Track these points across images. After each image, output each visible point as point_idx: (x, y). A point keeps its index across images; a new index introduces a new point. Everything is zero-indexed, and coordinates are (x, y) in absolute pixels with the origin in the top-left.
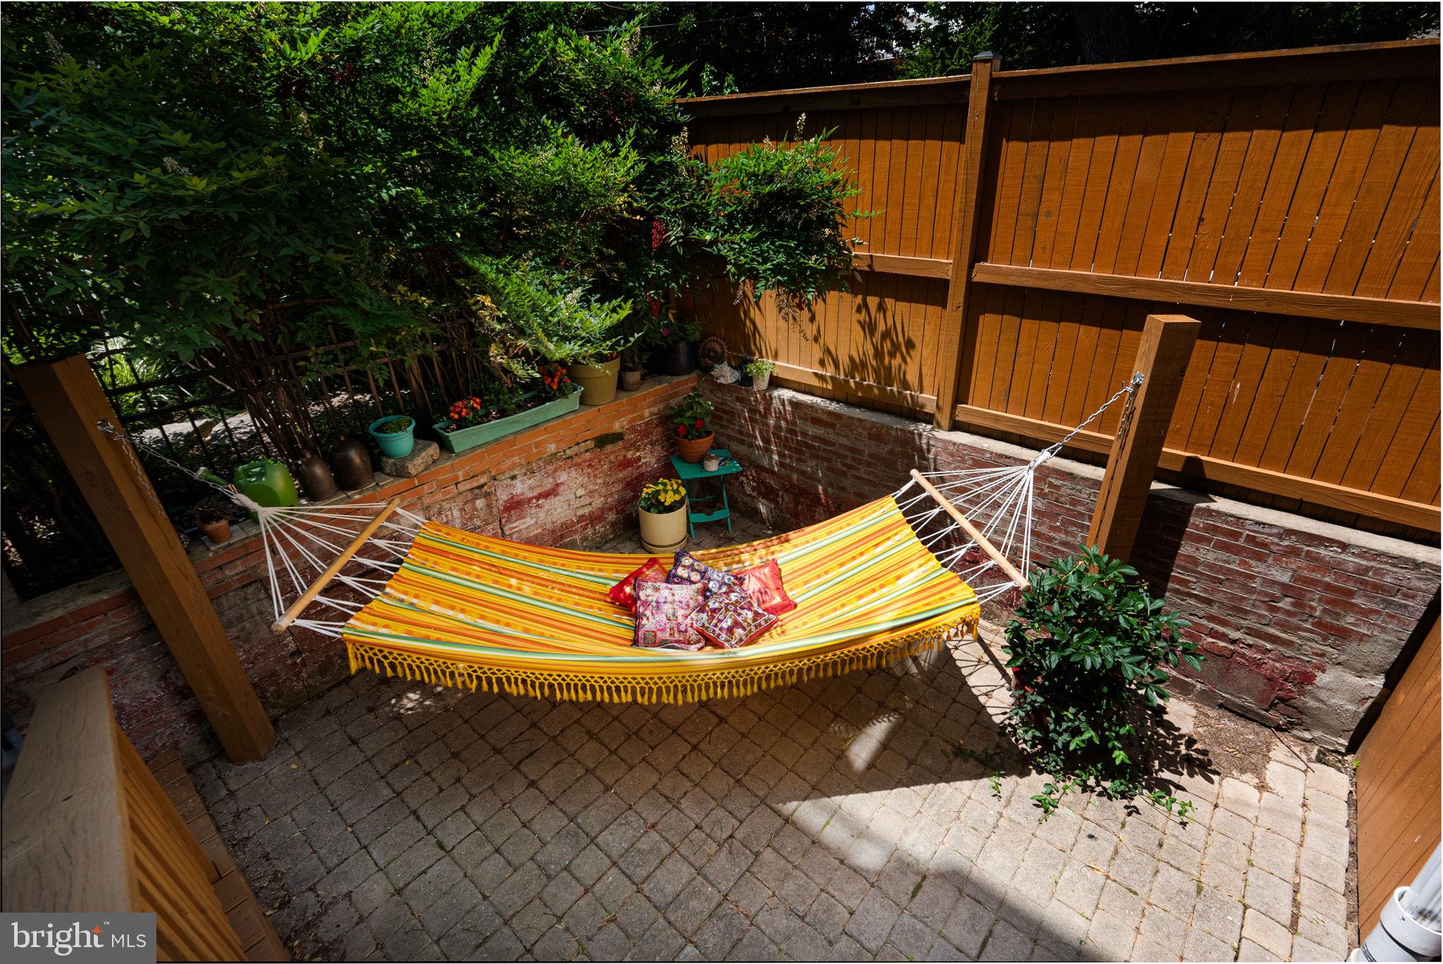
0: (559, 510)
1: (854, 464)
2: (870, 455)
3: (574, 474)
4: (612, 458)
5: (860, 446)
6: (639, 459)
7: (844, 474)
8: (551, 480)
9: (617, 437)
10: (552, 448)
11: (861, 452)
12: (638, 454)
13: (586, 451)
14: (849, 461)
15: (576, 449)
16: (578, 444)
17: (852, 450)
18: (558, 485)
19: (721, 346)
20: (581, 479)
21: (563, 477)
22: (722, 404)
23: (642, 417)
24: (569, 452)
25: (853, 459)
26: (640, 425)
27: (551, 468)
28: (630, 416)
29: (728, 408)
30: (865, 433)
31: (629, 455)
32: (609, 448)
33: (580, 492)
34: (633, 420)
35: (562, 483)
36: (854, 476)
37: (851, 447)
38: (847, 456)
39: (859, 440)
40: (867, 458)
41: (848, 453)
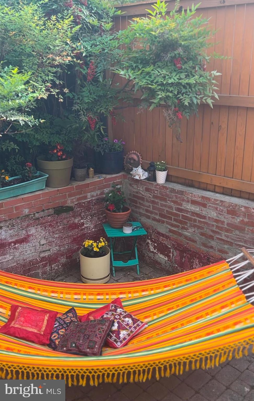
0: (29, 252)
1: (217, 230)
2: (228, 224)
3: (39, 229)
4: (65, 221)
5: (222, 218)
6: (83, 224)
7: (212, 237)
8: (24, 232)
9: (70, 209)
10: (26, 211)
11: (223, 222)
12: (82, 221)
13: (49, 216)
14: (214, 229)
15: (42, 214)
16: (43, 211)
17: (217, 221)
18: (29, 236)
19: (138, 156)
20: (44, 233)
21: (33, 231)
22: (137, 193)
23: (85, 197)
24: (37, 215)
25: (217, 227)
26: (84, 203)
27: (25, 224)
28: (78, 196)
29: (141, 196)
30: (225, 210)
31: (76, 221)
32: (64, 215)
33: (43, 242)
34: (79, 199)
35: (32, 235)
36: (217, 238)
37: (216, 219)
38: (213, 225)
39: (221, 214)
40: (226, 226)
41: (214, 223)
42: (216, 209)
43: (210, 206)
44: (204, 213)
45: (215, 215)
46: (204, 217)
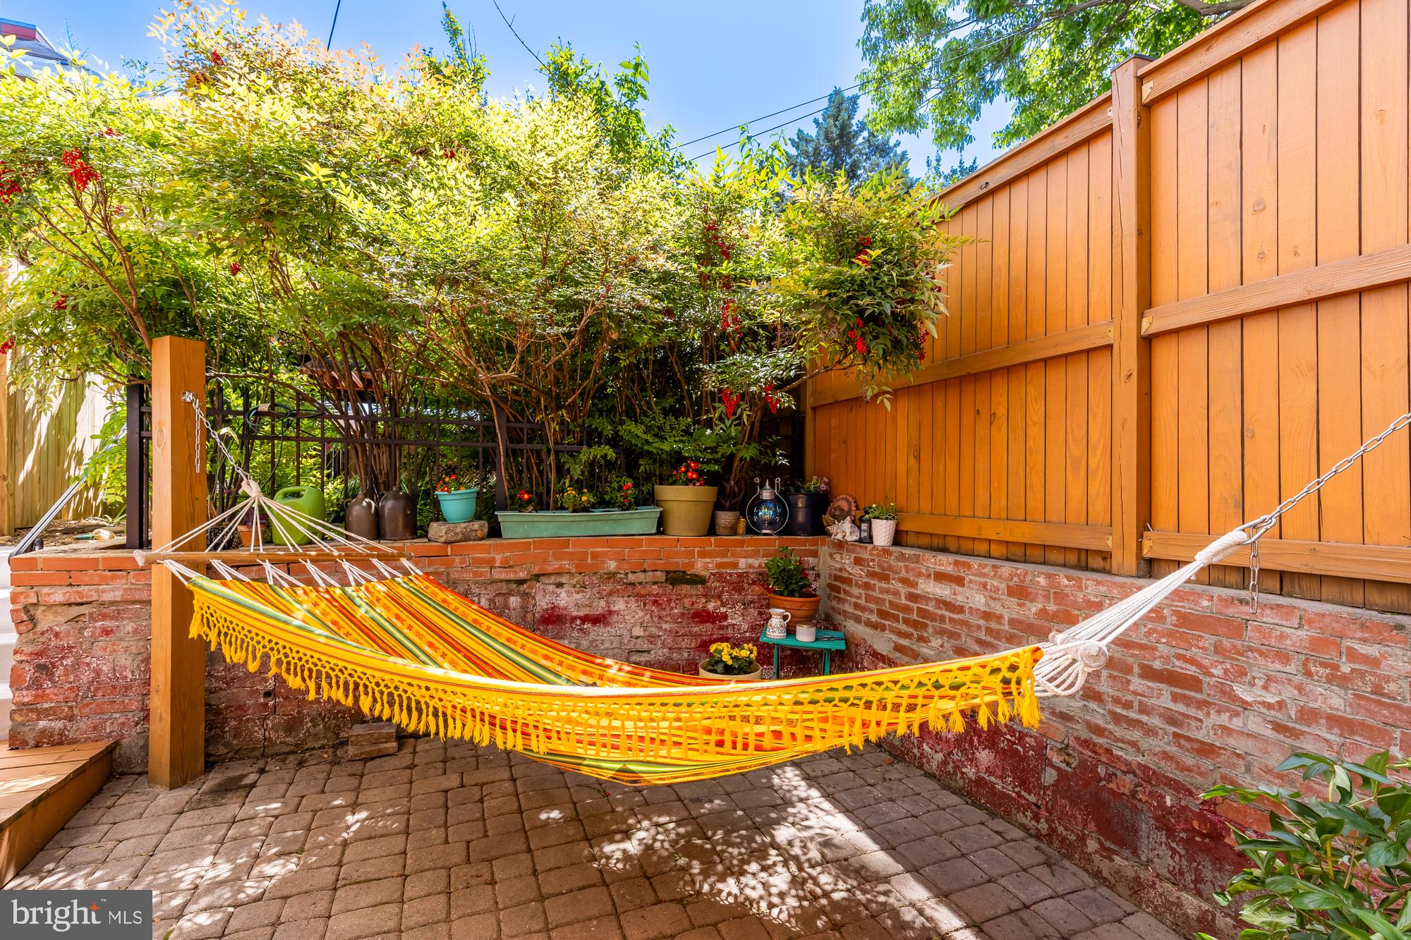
0: (607, 645)
1: (989, 639)
2: (1012, 622)
3: (633, 605)
4: (687, 602)
5: (997, 608)
6: (725, 617)
8: (603, 603)
9: (698, 580)
10: (612, 565)
11: (999, 618)
12: (723, 610)
13: (654, 583)
15: (641, 577)
16: (645, 571)
17: (987, 616)
18: (611, 613)
19: (849, 503)
20: (641, 614)
21: (619, 605)
22: (841, 570)
23: (735, 565)
24: (631, 577)
25: (989, 631)
26: (731, 575)
27: (607, 588)
28: (719, 560)
29: (846, 575)
30: (1003, 586)
31: (711, 606)
32: (685, 589)
33: (638, 631)
34: (719, 565)
35: (617, 612)
37: (985, 612)
38: (979, 627)
39: (995, 599)
40: (1006, 627)
41: (982, 622)
42: (985, 586)
43: (971, 581)
44: (960, 600)
45: (983, 600)
46: (961, 610)
